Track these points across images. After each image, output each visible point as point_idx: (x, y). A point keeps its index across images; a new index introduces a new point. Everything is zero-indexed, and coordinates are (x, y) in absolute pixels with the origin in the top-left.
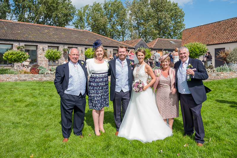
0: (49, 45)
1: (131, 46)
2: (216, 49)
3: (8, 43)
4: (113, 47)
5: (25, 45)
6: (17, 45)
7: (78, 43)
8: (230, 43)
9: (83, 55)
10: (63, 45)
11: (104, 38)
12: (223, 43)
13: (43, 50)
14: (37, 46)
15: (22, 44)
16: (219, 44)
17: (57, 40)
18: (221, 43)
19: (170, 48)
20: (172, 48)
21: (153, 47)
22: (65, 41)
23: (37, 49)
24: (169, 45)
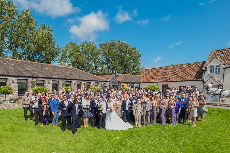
0: (53, 80)
1: (107, 80)
2: (163, 85)
3: (25, 79)
4: (95, 81)
5: (36, 80)
6: (31, 80)
7: (72, 79)
8: (171, 82)
9: (75, 87)
10: (62, 80)
11: (87, 74)
12: (167, 82)
13: (49, 84)
14: (44, 81)
15: (35, 80)
16: (165, 82)
17: (57, 76)
18: (166, 82)
19: (132, 81)
20: (134, 82)
21: (121, 80)
22: (63, 77)
23: (44, 83)
24: (132, 79)
